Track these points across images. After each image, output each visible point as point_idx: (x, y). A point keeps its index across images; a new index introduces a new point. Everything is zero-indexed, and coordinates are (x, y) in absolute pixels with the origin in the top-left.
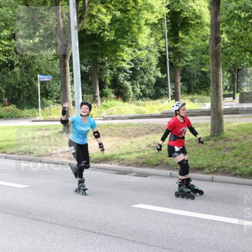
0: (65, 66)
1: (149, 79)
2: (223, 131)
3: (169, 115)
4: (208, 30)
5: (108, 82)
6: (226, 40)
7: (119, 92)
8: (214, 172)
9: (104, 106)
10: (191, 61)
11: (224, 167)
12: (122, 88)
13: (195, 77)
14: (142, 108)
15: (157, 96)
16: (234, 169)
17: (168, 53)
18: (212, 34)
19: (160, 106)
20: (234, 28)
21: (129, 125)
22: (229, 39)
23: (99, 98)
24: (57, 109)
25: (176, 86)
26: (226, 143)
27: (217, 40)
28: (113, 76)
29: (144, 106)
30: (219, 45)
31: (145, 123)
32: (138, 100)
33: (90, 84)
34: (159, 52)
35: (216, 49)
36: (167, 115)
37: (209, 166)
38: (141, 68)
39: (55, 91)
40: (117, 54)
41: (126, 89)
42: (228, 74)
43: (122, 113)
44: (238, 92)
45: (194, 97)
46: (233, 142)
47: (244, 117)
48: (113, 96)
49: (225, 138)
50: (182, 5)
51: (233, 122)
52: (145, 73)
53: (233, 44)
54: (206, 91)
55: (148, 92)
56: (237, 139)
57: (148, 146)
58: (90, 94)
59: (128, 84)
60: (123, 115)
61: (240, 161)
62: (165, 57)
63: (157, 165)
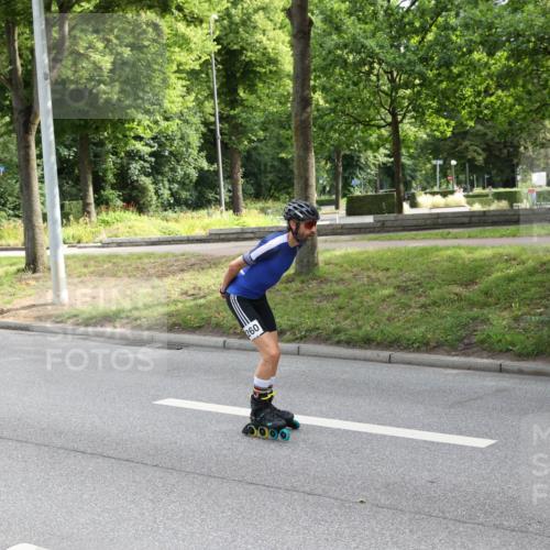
0: (28, 147)
1: (185, 174)
2: (317, 264)
3: (222, 237)
4: (289, 85)
5: (110, 177)
6: (321, 102)
7: (130, 195)
8: (301, 339)
9: (103, 221)
10: (260, 141)
11: (318, 329)
12: (137, 189)
13: (269, 169)
14: (172, 226)
15: (199, 203)
16: (337, 331)
17: (218, 125)
18: (296, 92)
19: (207, 221)
20: (336, 81)
21: (149, 255)
22: (326, 102)
23: (92, 208)
24: (15, 227)
25: (234, 185)
26: (323, 286)
27: (304, 101)
28: (119, 166)
29: (177, 221)
30: (309, 110)
31: (177, 252)
32: (166, 210)
33: (77, 180)
34: (203, 123)
35: (303, 118)
36: (217, 237)
37: (292, 328)
38: (171, 153)
39: (10, 195)
40: (127, 126)
41: (143, 190)
42: (326, 163)
43: (136, 234)
44: (344, 196)
45: (267, 205)
46: (334, 284)
47: (354, 240)
48: (120, 203)
49: (320, 277)
50: (242, 39)
51: (334, 250)
52: (178, 162)
53: (333, 110)
54: (289, 194)
55: (184, 195)
56: (342, 280)
57: (182, 294)
58: (77, 200)
59: (146, 181)
60: (138, 238)
61: (346, 318)
62: (213, 132)
63: (200, 327)
